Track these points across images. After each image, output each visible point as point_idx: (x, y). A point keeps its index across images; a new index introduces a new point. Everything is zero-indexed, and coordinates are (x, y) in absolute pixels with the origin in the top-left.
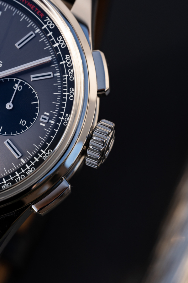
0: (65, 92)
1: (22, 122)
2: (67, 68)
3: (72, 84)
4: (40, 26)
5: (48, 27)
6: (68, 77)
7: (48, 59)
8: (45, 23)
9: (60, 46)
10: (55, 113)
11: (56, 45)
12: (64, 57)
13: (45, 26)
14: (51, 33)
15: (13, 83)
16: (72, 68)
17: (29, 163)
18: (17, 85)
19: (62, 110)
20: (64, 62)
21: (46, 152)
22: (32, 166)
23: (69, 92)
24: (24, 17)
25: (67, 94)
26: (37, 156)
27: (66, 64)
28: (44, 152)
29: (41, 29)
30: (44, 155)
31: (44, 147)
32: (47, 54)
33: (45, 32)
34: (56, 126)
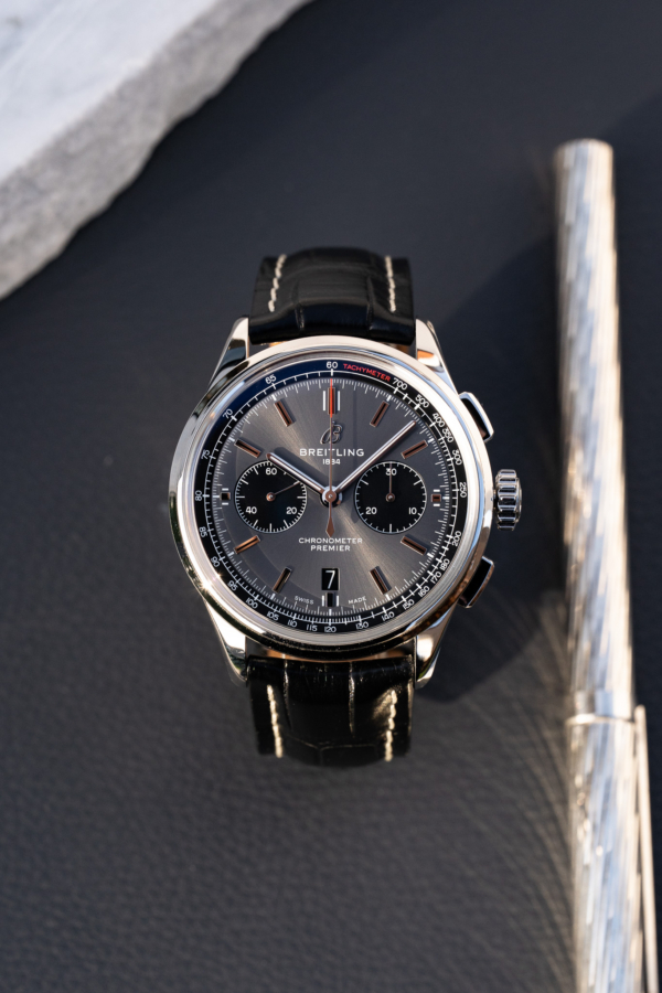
0: (448, 457)
1: (412, 511)
2: (441, 429)
3: (453, 446)
4: (391, 391)
5: (400, 389)
6: (446, 439)
7: (411, 424)
8: (395, 386)
9: (422, 406)
10: (446, 486)
11: (418, 406)
12: (432, 418)
13: (396, 389)
14: (406, 396)
15: (383, 469)
16: (446, 426)
17: (439, 556)
18: (388, 470)
19: (453, 480)
20: (433, 424)
21: (454, 535)
22: (444, 558)
23: (453, 456)
24: (367, 388)
25: (451, 459)
26: (445, 545)
27: (437, 424)
28: (451, 537)
29: (393, 395)
30: (452, 540)
31: (448, 531)
32: (409, 419)
33: (399, 396)
34: (453, 502)
